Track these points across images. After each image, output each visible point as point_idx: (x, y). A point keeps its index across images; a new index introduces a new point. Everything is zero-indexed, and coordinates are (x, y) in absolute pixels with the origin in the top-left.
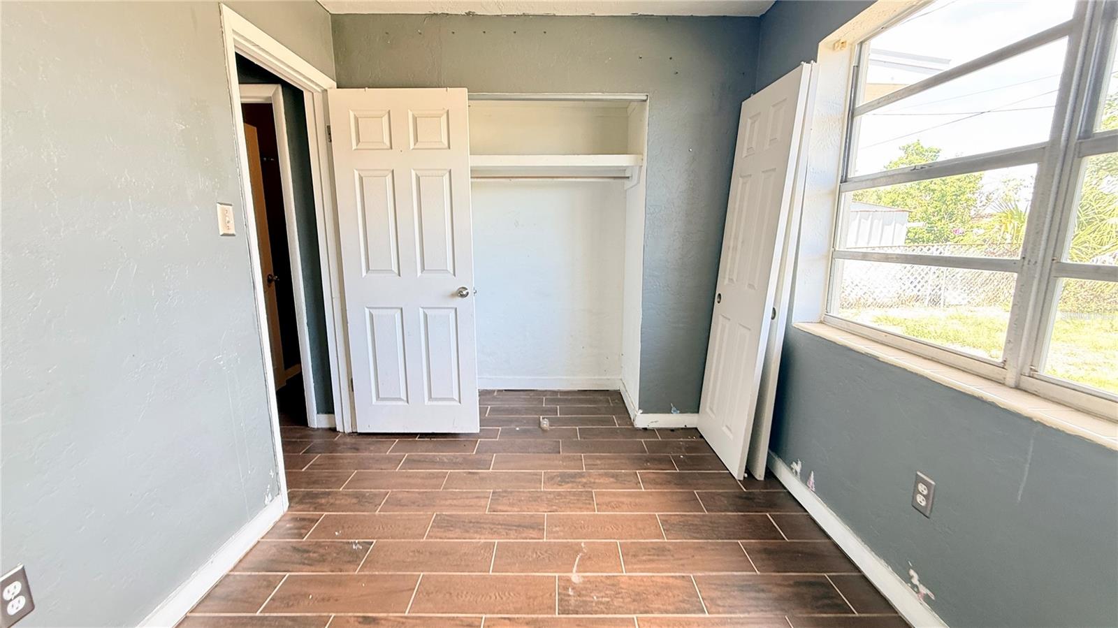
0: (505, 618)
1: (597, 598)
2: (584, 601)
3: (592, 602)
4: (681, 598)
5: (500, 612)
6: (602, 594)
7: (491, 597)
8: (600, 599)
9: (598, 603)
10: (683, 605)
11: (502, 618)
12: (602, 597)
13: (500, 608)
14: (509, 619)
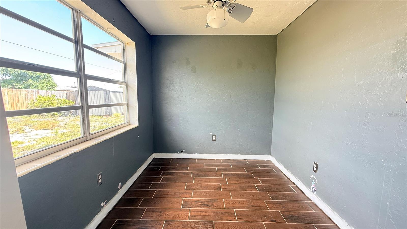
0: (230, 221)
1: (200, 226)
2: (205, 225)
3: (202, 225)
4: (171, 225)
5: (233, 223)
6: (198, 227)
7: (238, 227)
8: (199, 226)
9: (200, 224)
10: (171, 223)
11: (231, 221)
12: (198, 226)
13: (233, 224)
14: (229, 221)
